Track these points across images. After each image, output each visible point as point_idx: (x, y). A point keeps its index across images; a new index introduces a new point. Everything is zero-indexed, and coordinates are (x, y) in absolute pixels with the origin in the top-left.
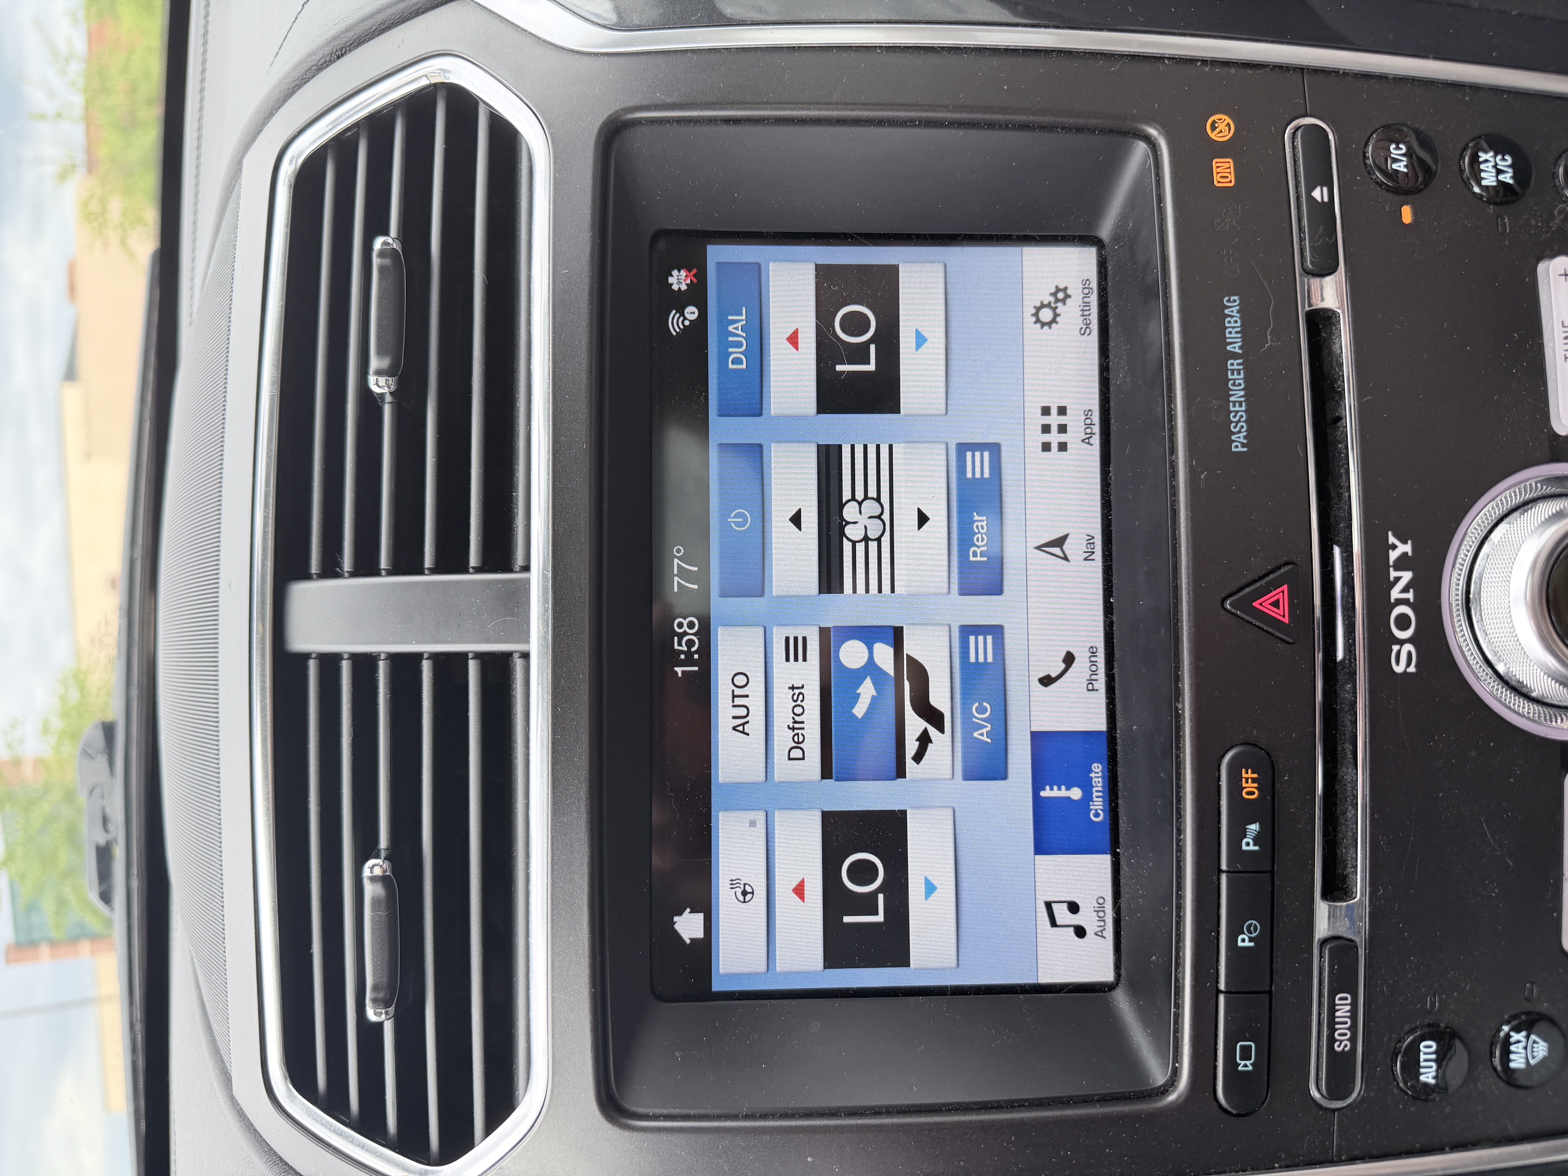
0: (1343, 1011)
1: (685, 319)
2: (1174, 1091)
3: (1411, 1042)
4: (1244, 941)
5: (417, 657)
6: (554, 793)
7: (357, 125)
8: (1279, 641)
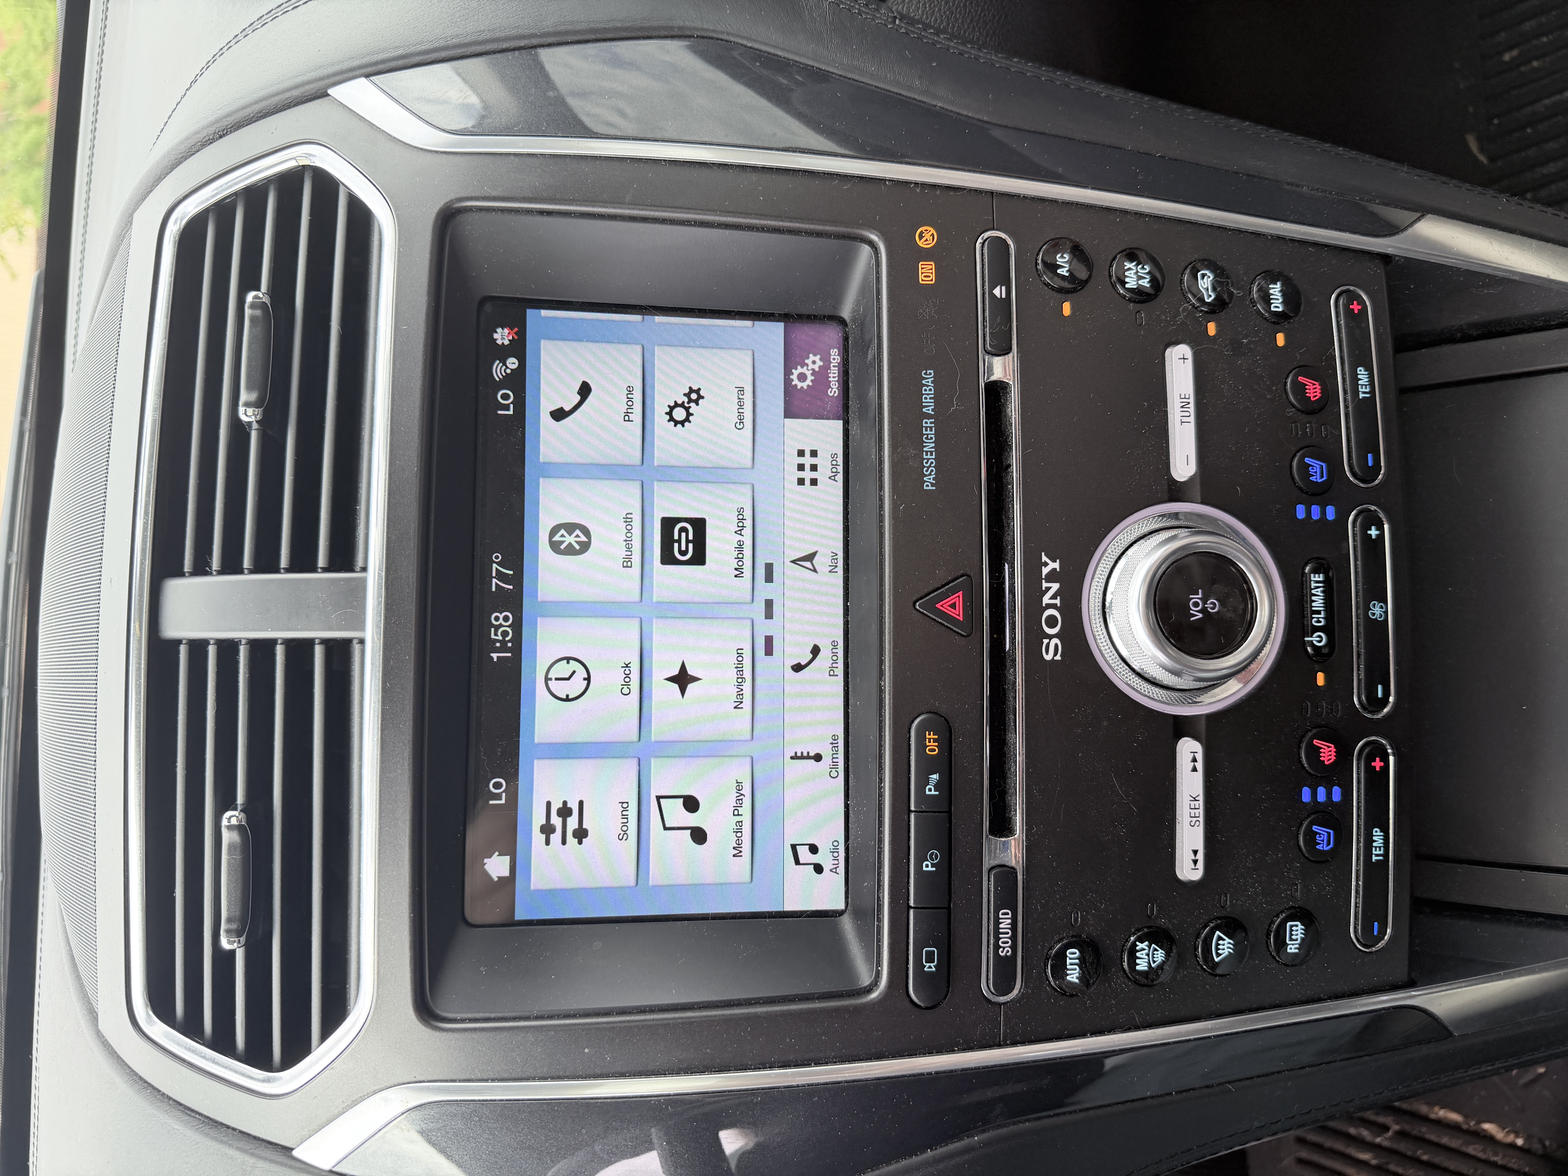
0: (1005, 924)
1: (507, 367)
2: (876, 990)
3: (1059, 949)
4: (928, 867)
5: (272, 642)
6: (382, 754)
7: (236, 194)
8: (956, 634)
